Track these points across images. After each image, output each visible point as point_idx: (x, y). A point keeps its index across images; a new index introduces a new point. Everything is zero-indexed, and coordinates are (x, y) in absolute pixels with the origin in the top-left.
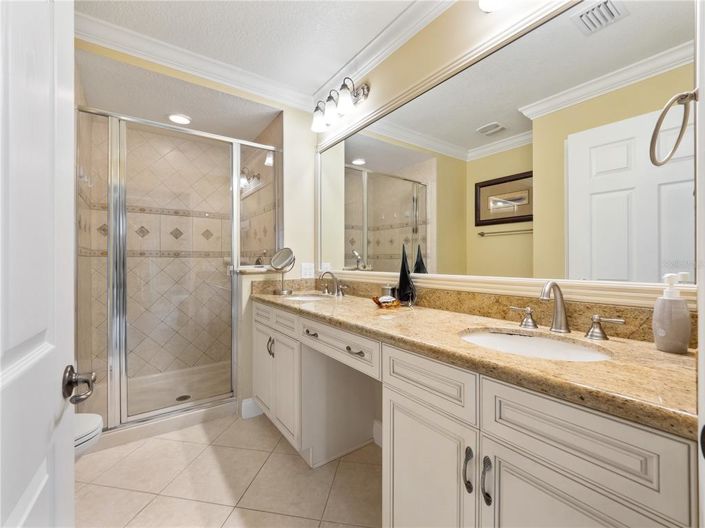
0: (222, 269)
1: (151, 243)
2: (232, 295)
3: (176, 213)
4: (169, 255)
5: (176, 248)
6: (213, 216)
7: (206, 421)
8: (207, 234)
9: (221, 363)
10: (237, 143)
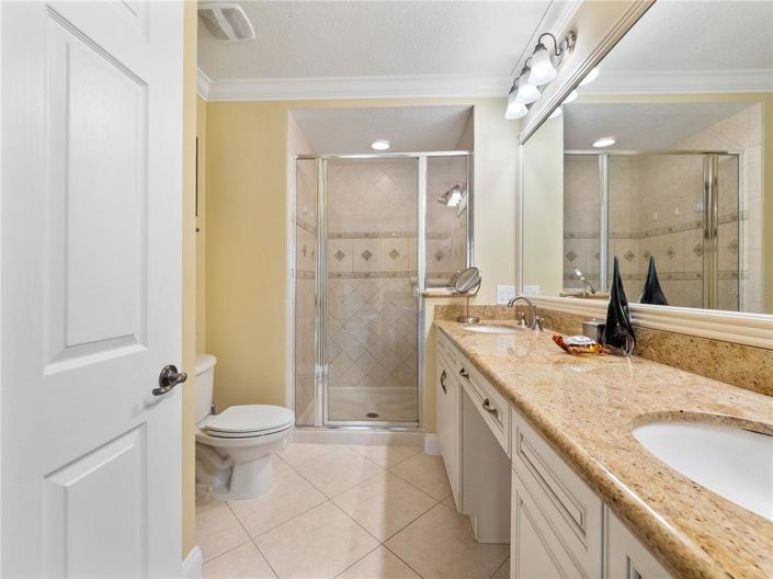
0: (408, 289)
1: (346, 265)
2: (418, 316)
3: (367, 236)
4: (360, 276)
5: (366, 270)
6: (399, 235)
7: (393, 444)
8: (394, 254)
9: (407, 388)
10: (423, 156)
